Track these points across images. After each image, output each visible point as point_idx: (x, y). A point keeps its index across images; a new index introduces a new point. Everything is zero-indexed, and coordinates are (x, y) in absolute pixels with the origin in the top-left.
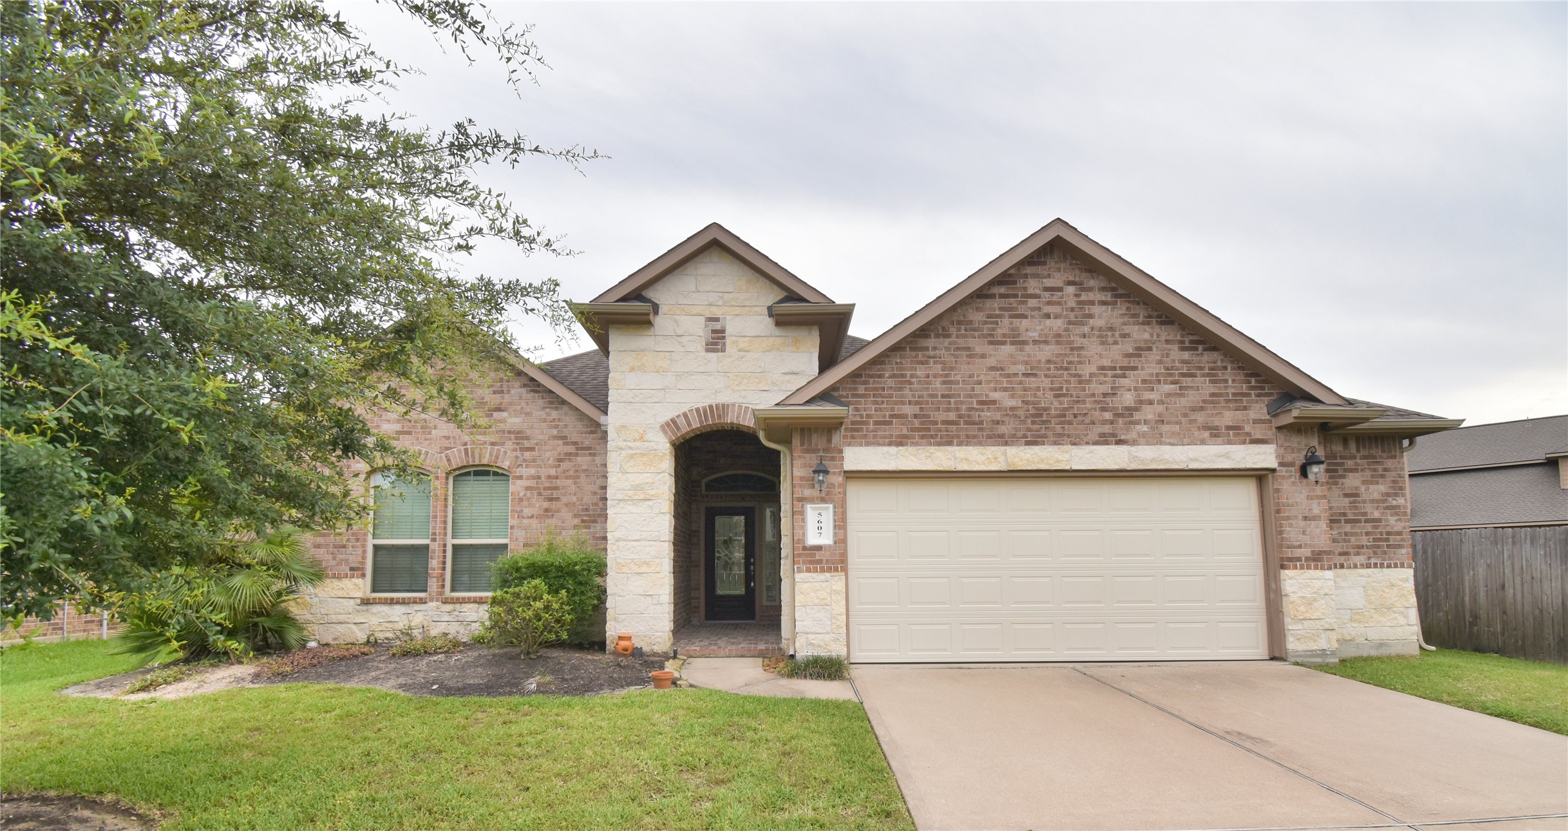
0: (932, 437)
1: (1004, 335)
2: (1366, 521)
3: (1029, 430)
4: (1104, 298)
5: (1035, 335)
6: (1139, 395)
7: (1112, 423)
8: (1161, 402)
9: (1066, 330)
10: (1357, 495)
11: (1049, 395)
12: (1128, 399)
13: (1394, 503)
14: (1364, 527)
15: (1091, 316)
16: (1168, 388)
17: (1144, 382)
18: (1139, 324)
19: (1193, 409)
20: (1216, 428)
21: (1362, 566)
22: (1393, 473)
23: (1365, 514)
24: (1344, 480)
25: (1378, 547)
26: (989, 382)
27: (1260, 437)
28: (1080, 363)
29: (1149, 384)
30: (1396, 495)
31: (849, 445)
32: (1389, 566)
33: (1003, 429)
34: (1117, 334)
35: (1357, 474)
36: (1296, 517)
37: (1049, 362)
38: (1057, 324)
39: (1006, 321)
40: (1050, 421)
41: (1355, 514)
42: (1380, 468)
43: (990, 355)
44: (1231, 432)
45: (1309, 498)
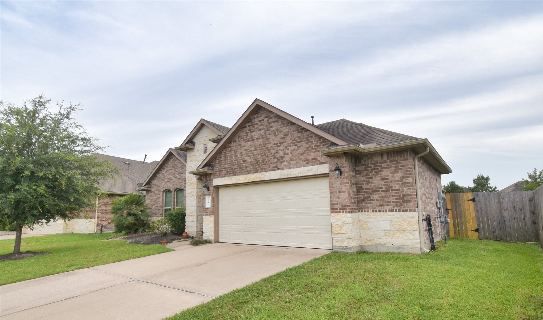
0: (231, 173)
1: (249, 139)
2: (392, 190)
3: (254, 168)
4: (275, 120)
5: (256, 137)
6: (284, 152)
7: (276, 163)
8: (291, 153)
9: (265, 133)
10: (388, 179)
11: (260, 156)
12: (281, 153)
13: (407, 181)
14: (391, 193)
15: (271, 127)
16: (293, 148)
17: (286, 147)
18: (285, 126)
19: (301, 154)
20: (308, 160)
21: (389, 211)
22: (407, 167)
23: (392, 187)
24: (381, 173)
25: (398, 202)
26: (245, 154)
27: (323, 161)
28: (268, 143)
29: (287, 147)
30: (408, 177)
31: (214, 178)
32: (403, 211)
33: (248, 169)
34: (279, 131)
35: (387, 170)
36: (336, 192)
37: (260, 145)
38: (262, 132)
39: (249, 134)
40: (260, 165)
41: (386, 188)
42: (399, 165)
43: (245, 146)
44: (313, 161)
45: (341, 184)
